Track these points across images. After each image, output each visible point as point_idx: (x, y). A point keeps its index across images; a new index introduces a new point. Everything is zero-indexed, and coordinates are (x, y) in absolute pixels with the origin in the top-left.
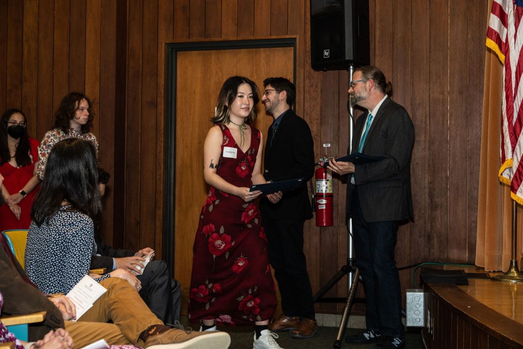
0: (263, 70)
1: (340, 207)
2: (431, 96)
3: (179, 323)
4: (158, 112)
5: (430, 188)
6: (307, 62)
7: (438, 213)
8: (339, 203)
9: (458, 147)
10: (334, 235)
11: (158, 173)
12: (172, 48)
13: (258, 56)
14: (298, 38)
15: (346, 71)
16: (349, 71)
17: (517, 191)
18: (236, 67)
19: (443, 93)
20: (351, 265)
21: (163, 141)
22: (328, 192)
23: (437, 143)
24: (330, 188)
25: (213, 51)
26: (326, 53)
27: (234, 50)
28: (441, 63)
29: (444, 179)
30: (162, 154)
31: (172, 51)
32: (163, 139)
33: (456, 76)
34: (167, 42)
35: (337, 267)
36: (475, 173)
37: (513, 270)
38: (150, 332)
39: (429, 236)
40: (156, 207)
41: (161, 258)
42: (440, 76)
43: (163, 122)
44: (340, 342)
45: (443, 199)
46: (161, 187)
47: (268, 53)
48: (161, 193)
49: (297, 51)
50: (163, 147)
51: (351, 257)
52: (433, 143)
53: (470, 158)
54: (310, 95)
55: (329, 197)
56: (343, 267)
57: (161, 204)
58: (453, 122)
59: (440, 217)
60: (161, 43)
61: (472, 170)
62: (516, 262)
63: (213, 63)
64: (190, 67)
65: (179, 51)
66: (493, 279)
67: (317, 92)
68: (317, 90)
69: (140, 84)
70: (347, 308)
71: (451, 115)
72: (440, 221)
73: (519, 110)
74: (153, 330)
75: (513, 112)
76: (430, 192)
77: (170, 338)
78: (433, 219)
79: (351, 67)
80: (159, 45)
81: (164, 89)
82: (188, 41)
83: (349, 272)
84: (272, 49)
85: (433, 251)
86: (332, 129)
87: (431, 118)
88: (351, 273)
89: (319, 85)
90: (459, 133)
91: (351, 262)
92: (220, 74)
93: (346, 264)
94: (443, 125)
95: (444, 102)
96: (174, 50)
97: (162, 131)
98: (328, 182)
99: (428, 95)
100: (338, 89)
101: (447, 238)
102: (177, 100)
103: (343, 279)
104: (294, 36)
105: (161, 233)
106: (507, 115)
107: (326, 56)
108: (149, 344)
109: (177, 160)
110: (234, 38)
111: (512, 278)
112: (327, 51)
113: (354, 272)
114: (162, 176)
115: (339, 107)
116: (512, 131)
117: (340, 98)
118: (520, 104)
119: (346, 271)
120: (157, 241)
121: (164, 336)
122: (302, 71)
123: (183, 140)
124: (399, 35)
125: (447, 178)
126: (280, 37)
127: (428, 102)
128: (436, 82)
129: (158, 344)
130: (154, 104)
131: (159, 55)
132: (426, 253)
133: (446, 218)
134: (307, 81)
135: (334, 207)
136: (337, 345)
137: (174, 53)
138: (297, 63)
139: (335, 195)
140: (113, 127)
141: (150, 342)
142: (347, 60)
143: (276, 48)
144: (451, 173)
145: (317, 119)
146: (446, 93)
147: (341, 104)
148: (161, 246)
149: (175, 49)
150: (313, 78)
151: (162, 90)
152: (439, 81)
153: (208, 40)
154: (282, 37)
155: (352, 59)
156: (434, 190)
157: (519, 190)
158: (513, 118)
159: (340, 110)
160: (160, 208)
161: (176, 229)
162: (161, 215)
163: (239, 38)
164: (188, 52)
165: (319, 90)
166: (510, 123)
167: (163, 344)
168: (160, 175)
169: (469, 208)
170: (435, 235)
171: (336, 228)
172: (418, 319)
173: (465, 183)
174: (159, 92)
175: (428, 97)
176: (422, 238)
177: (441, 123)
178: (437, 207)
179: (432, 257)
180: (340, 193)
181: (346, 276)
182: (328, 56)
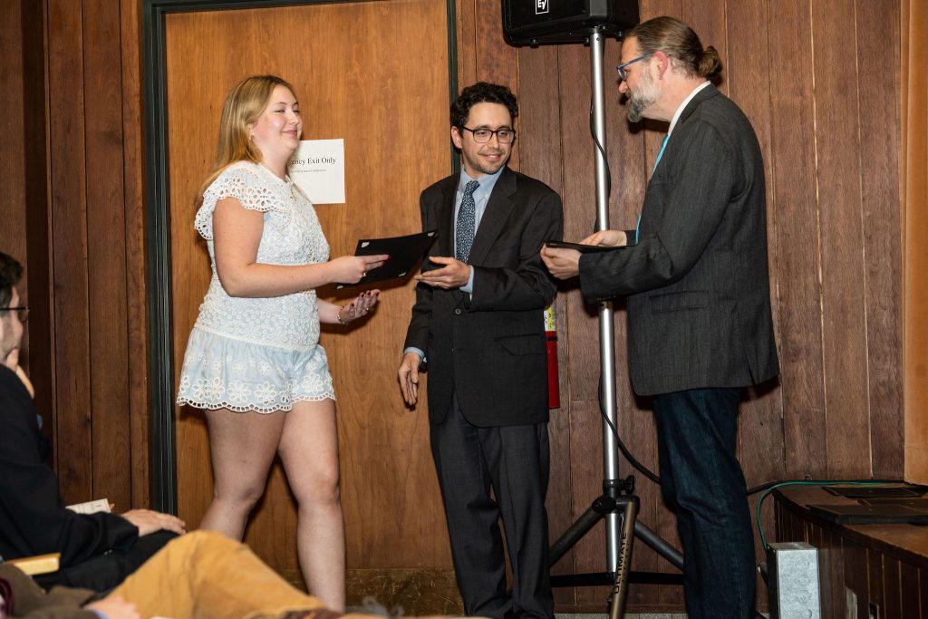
0: (374, 51)
1: (573, 365)
2: (775, 100)
4: (127, 157)
5: (781, 311)
6: (482, 30)
7: (801, 367)
8: (571, 354)
9: (842, 213)
10: (560, 430)
11: (132, 301)
12: (154, 6)
13: (360, 20)
15: (582, 45)
16: (590, 45)
18: (311, 47)
19: (801, 92)
20: (612, 496)
21: (142, 224)
23: (793, 208)
25: (253, 10)
26: (540, 4)
27: (303, 7)
28: (795, 22)
29: (812, 288)
30: (141, 256)
31: (154, 13)
32: (141, 220)
33: (831, 52)
35: (571, 503)
36: (882, 271)
39: (782, 421)
40: (129, 382)
41: (148, 503)
42: (793, 54)
43: (139, 181)
45: (811, 334)
46: (141, 335)
47: (386, 12)
48: (141, 348)
49: (458, 5)
50: (142, 239)
51: (612, 476)
52: (784, 208)
53: (869, 238)
56: (596, 502)
57: (142, 376)
58: (827, 158)
59: (805, 377)
61: (874, 265)
63: (253, 36)
65: (171, 12)
69: (81, 93)
70: (617, 597)
71: (822, 141)
72: (805, 384)
76: (781, 320)
78: (793, 380)
79: (596, 36)
81: (141, 102)
83: (610, 513)
84: (393, 2)
85: (793, 454)
87: (778, 148)
88: (613, 516)
89: (513, 81)
90: (841, 182)
91: (612, 490)
92: (272, 63)
93: (601, 493)
94: (805, 164)
95: (803, 113)
96: (158, 8)
97: (140, 203)
99: (766, 98)
100: (556, 91)
101: (824, 423)
102: (170, 128)
103: (597, 525)
105: (146, 444)
107: (540, 10)
109: (174, 270)
113: (621, 511)
114: (143, 308)
115: (561, 133)
117: (564, 111)
119: (602, 508)
120: (135, 462)
122: (470, 50)
125: (818, 286)
127: (767, 116)
128: (784, 68)
130: (117, 139)
131: (124, 22)
132: (778, 460)
133: (819, 376)
134: (484, 74)
135: (559, 364)
137: (159, 17)
138: (459, 33)
139: (559, 335)
140: (22, 196)
142: (592, 17)
144: (827, 274)
146: (808, 93)
147: (566, 123)
148: (147, 474)
150: (498, 65)
151: (135, 105)
152: (790, 65)
155: (605, 14)
156: (790, 314)
159: (566, 137)
160: (139, 384)
162: (145, 401)
164: (191, 14)
168: (138, 307)
169: (870, 354)
170: (796, 418)
171: (565, 413)
172: (808, 613)
173: (860, 297)
174: (126, 110)
175: (766, 104)
176: (767, 427)
177: (801, 162)
178: (797, 353)
179: (790, 469)
180: (572, 329)
181: (602, 521)
182: (546, 9)
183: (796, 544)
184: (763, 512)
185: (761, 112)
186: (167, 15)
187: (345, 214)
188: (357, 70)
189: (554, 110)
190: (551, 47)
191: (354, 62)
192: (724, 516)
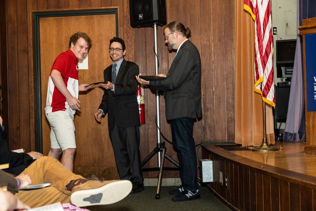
0: (96, 29)
1: (149, 113)
2: (202, 43)
3: (95, 176)
4: (29, 57)
5: (204, 99)
6: (125, 23)
7: (209, 113)
8: (148, 110)
9: (219, 72)
10: (145, 130)
11: (30, 95)
12: (36, 16)
13: (92, 20)
14: (119, 8)
15: (151, 28)
16: (153, 28)
17: (266, 96)
18: (79, 27)
19: (209, 41)
20: (159, 147)
21: (33, 75)
22: (142, 103)
23: (207, 71)
24: (143, 101)
25: (63, 17)
26: (140, 16)
27: (77, 17)
28: (208, 22)
29: (212, 93)
30: (33, 83)
31: (36, 18)
32: (33, 73)
33: (217, 30)
34: (33, 11)
35: (148, 149)
36: (230, 88)
37: (265, 144)
38: (75, 183)
39: (204, 127)
40: (30, 117)
42: (207, 31)
43: (32, 63)
44: (159, 195)
45: (211, 105)
46: (33, 104)
47: (99, 18)
48: (33, 108)
49: (119, 16)
50: (33, 78)
51: (159, 142)
53: (227, 79)
54: (128, 44)
55: (143, 106)
56: (155, 149)
57: (33, 115)
58: (216, 58)
59: (210, 116)
60: (29, 12)
61: (228, 86)
62: (266, 139)
63: (63, 24)
64: (48, 28)
65: (41, 17)
66: (253, 150)
67: (131, 41)
68: (132, 40)
69: (16, 39)
70: (160, 174)
71: (214, 54)
72: (210, 118)
73: (266, 48)
74: (77, 182)
75: (263, 49)
76: (204, 101)
77: (89, 186)
78: (206, 117)
79: (155, 25)
80: (28, 14)
81: (33, 42)
82: (47, 10)
84: (101, 15)
85: (206, 136)
86: (142, 64)
88: (159, 153)
89: (133, 37)
90: (219, 65)
91: (159, 146)
92: (69, 32)
93: (156, 147)
94: (210, 60)
95: (210, 46)
96: (37, 16)
97: (32, 69)
98: (142, 97)
99: (200, 42)
100: (145, 40)
101: (215, 128)
102: (41, 49)
103: (155, 155)
104: (116, 7)
105: (34, 134)
106: (259, 50)
107: (140, 18)
108: (75, 191)
109: (42, 87)
110: (78, 9)
111: (264, 149)
112: (141, 15)
113: (161, 151)
114: (33, 97)
116: (263, 60)
117: (147, 45)
118: (266, 44)
119: (156, 150)
120: (31, 139)
121: (85, 185)
122: (122, 29)
123: (46, 74)
124: (182, 6)
125: (213, 92)
126: (107, 8)
127: (200, 47)
128: (205, 34)
129: (82, 190)
130: (26, 51)
131: (28, 20)
132: (202, 138)
133: (213, 116)
134: (125, 35)
135: (145, 112)
136: (157, 197)
137: (38, 18)
138: (119, 24)
139: (145, 105)
141: (75, 189)
142: (155, 20)
143: (104, 15)
144: (216, 89)
145: (132, 58)
146: (211, 41)
147: (147, 48)
148: (34, 142)
149: (39, 16)
150: (129, 33)
151: (31, 42)
153: (60, 10)
154: (109, 8)
155: (157, 19)
156: (206, 99)
157: (268, 95)
158: (263, 52)
159: (147, 52)
160: (32, 118)
161: (43, 131)
162: (34, 122)
163: (81, 9)
164: (46, 18)
165: (133, 40)
166: (261, 56)
167: (84, 190)
168: (32, 97)
169: (227, 110)
170: (207, 127)
171: (147, 125)
172: (210, 178)
173: (224, 95)
174: (29, 43)
175: (200, 44)
176: (200, 129)
177: (209, 59)
178: (208, 110)
179: (206, 140)
180: (149, 104)
181: (156, 154)
182: (142, 18)
183: (207, 160)
184: (199, 151)
185: (198, 46)
186: (40, 18)
187: (88, 72)
188: (91, 34)
189: (144, 45)
190: (143, 28)
191: (91, 31)
192: (189, 152)
